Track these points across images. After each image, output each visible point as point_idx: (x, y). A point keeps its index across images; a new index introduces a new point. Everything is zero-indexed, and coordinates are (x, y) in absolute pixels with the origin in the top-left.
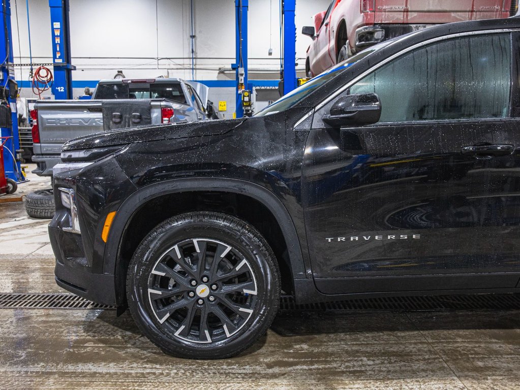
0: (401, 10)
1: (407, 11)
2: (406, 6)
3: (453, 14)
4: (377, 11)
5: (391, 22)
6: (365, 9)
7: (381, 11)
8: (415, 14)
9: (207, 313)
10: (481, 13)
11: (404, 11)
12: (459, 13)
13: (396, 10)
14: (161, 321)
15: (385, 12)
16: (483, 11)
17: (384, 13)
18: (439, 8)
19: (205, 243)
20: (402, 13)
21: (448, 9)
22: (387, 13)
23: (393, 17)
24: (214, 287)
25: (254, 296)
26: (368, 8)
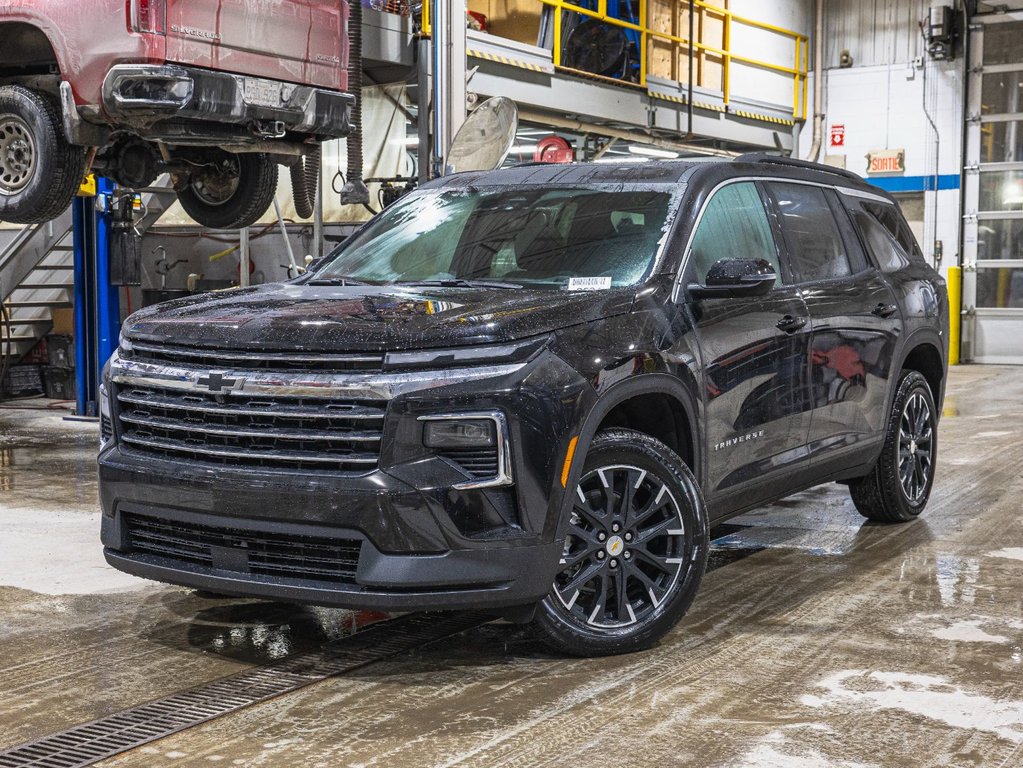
0: (208, 40)
1: (216, 44)
2: (217, 33)
3: (282, 62)
4: (170, 36)
5: (192, 62)
6: (147, 26)
7: (176, 37)
8: (229, 52)
9: (625, 577)
10: (318, 66)
11: (212, 44)
12: (289, 62)
13: (202, 38)
14: (569, 606)
15: (183, 38)
16: (319, 64)
17: (180, 40)
18: (263, 47)
19: (612, 473)
20: (209, 46)
21: (275, 51)
22: (186, 42)
23: (196, 53)
24: (628, 536)
25: (680, 538)
26: (154, 25)
